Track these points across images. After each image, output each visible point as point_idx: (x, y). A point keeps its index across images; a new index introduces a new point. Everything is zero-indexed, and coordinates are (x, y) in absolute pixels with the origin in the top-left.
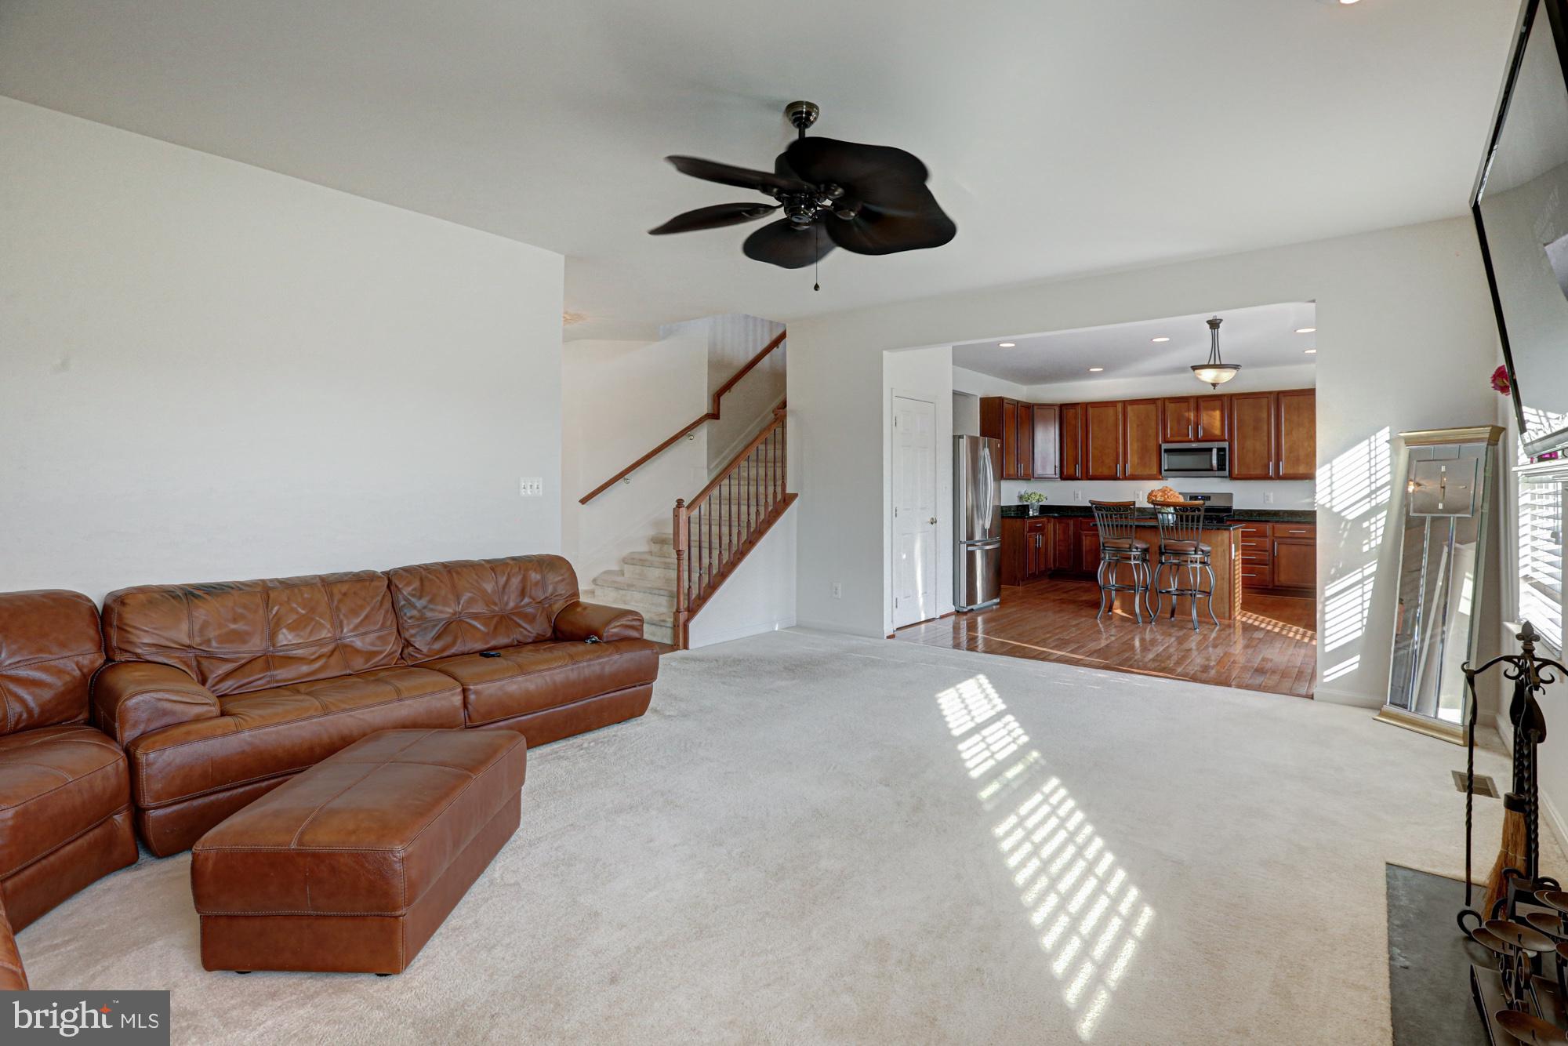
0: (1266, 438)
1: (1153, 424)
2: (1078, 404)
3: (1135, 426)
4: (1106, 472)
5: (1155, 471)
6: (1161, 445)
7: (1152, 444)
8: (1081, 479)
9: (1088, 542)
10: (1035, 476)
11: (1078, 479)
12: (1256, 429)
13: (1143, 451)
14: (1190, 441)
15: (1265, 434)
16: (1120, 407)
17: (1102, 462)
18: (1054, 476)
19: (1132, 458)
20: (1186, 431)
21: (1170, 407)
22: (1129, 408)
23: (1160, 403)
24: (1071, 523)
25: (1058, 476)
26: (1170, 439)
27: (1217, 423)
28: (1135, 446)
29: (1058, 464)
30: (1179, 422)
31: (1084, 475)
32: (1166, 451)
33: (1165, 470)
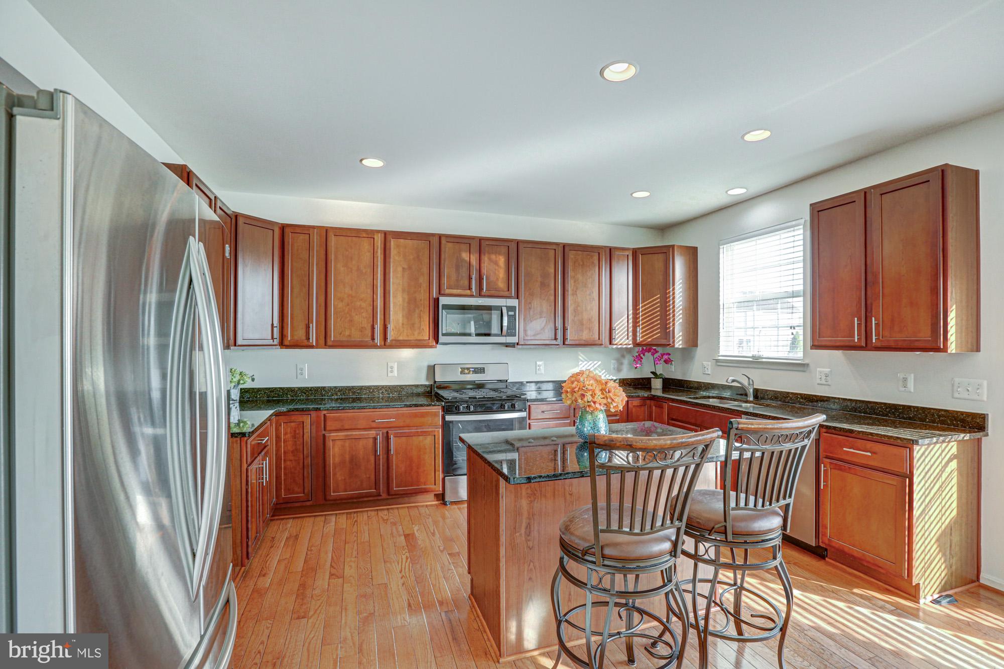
0: (552, 298)
1: (425, 270)
2: (314, 227)
3: (400, 269)
4: (357, 337)
5: (425, 333)
6: (437, 301)
7: (423, 296)
8: (317, 346)
9: (337, 450)
10: (239, 342)
11: (312, 347)
12: (543, 285)
13: (412, 304)
14: (472, 296)
15: (553, 292)
16: (379, 239)
17: (351, 321)
18: (271, 342)
19: (396, 316)
20: (466, 283)
21: (448, 247)
22: (393, 243)
23: (435, 241)
24: (307, 420)
25: (276, 342)
26: (448, 291)
27: (502, 274)
28: (400, 299)
29: (276, 322)
30: (458, 268)
31: (322, 341)
32: (446, 307)
33: (443, 335)
